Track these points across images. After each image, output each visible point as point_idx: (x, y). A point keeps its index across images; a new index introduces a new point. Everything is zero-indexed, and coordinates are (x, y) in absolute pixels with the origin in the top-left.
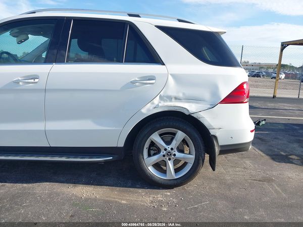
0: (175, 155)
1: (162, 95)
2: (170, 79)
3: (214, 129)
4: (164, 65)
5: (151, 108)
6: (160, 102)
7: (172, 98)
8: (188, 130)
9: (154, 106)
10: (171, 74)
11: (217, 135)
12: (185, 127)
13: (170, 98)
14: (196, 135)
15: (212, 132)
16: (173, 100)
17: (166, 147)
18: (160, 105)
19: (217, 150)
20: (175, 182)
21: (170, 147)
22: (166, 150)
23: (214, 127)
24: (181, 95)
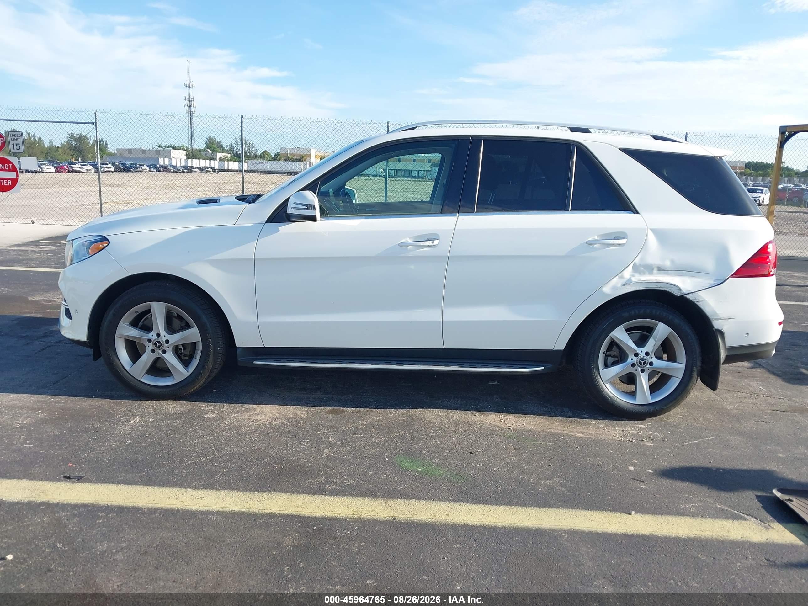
0: (651, 364)
1: (638, 264)
2: (651, 236)
3: (720, 319)
4: (638, 213)
5: (619, 285)
6: (633, 276)
7: (653, 269)
8: (677, 321)
9: (623, 281)
10: (651, 230)
11: (725, 329)
12: (671, 317)
13: (649, 269)
14: (688, 329)
15: (717, 325)
16: (655, 271)
17: (638, 350)
18: (634, 279)
19: (723, 354)
20: (652, 408)
21: (645, 350)
22: (636, 355)
23: (721, 316)
24: (668, 264)
